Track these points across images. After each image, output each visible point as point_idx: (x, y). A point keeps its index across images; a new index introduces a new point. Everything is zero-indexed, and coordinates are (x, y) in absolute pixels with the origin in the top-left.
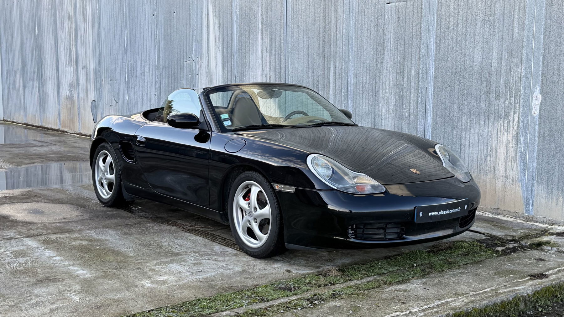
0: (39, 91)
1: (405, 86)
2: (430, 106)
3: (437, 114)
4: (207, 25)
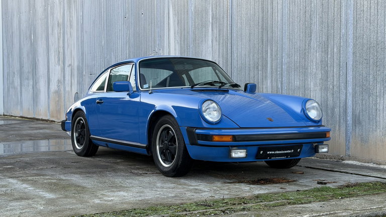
0: (33, 88)
1: (329, 62)
2: (350, 78)
3: (356, 84)
4: (168, 23)
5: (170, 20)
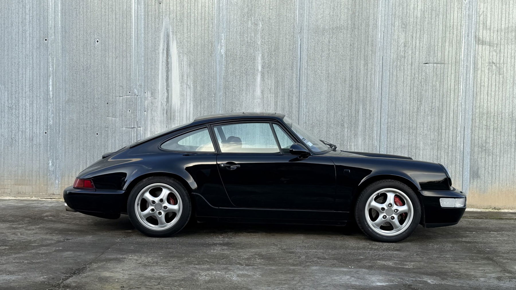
4: (167, 61)
5: (170, 58)
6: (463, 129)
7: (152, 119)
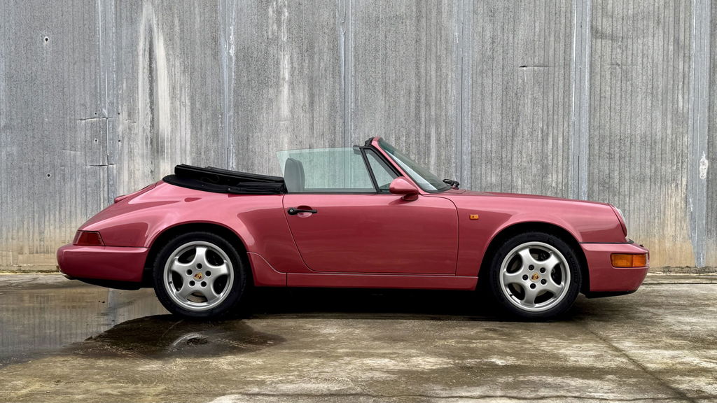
1: (549, 154)
3: (593, 182)
4: (150, 67)
5: (154, 62)
6: (576, 160)
7: (130, 152)
